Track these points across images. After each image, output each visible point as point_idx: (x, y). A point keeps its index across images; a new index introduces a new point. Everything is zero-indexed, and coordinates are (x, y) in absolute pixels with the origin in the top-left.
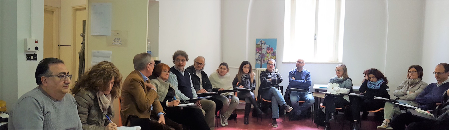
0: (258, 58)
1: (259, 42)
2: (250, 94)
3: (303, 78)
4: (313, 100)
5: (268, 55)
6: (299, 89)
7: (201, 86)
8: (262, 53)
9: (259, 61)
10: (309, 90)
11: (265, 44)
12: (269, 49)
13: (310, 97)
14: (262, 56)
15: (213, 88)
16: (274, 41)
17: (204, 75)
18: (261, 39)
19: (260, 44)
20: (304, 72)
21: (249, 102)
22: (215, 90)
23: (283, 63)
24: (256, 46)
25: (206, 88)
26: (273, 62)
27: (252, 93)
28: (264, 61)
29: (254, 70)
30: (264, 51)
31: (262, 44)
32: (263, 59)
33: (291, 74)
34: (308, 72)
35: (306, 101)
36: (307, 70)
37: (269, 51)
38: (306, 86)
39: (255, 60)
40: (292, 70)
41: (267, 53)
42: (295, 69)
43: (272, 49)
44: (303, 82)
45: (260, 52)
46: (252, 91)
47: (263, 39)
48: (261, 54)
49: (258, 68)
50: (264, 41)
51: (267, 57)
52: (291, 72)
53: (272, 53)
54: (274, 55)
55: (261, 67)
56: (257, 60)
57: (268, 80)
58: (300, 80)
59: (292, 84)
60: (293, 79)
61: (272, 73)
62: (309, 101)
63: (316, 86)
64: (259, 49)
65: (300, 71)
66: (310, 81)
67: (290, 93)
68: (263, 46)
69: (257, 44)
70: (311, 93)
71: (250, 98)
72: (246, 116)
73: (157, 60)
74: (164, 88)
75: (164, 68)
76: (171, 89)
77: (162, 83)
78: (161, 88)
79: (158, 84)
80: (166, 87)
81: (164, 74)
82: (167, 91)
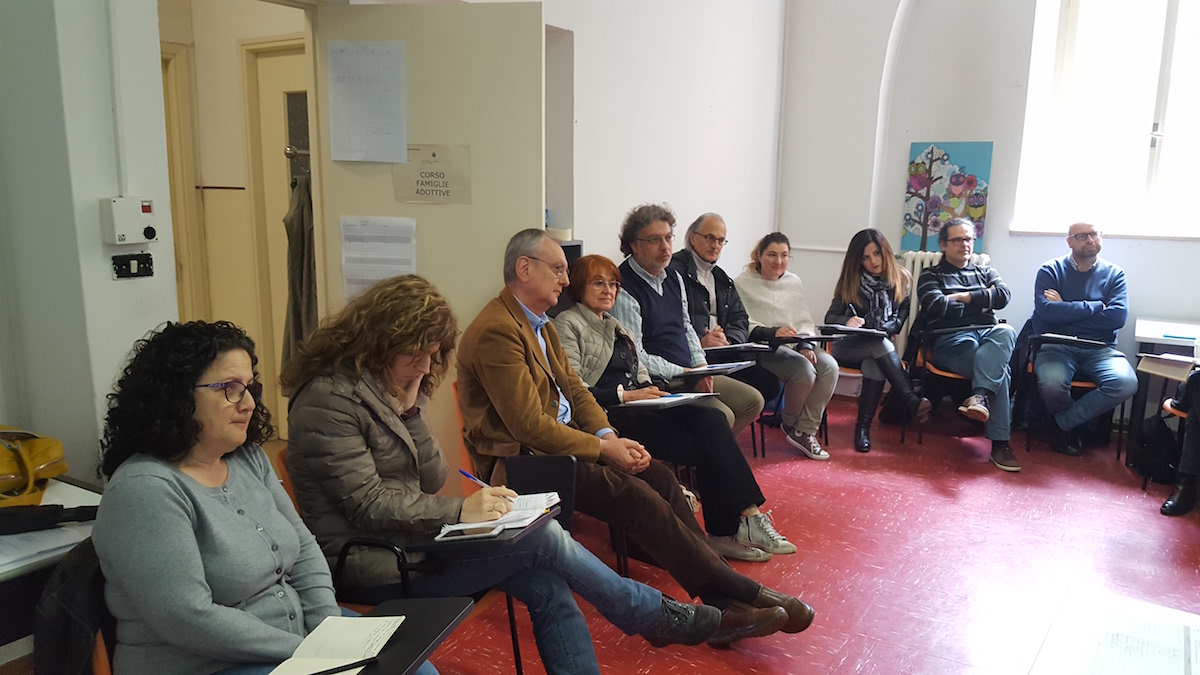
0: (913, 214)
1: (923, 155)
2: (883, 347)
3: (1093, 295)
4: (1132, 381)
5: (953, 202)
6: (1075, 338)
7: (713, 319)
8: (932, 194)
9: (917, 225)
10: (1116, 342)
11: (947, 162)
12: (961, 179)
13: (1118, 367)
14: (932, 206)
15: (751, 327)
16: (983, 151)
17: (720, 277)
18: (928, 144)
19: (927, 162)
20: (1101, 272)
21: (877, 376)
22: (759, 335)
23: (1012, 233)
24: (910, 169)
25: (728, 325)
26: (968, 228)
27: (889, 345)
28: (936, 224)
29: (897, 257)
30: (938, 190)
31: (936, 160)
32: (932, 218)
33: (1045, 280)
34: (1116, 274)
35: (1100, 385)
36: (1115, 266)
37: (957, 190)
38: (1107, 325)
39: (899, 221)
40: (1051, 263)
41: (950, 194)
42: (1064, 257)
43: (971, 182)
44: (1092, 308)
45: (923, 192)
46: (889, 339)
47: (939, 145)
48: (926, 198)
49: (910, 252)
50: (946, 152)
51: (951, 210)
52: (1047, 270)
53: (970, 197)
54: (977, 203)
55: (923, 248)
56: (909, 221)
57: (947, 298)
58: (1082, 303)
59: (1042, 318)
60: (1052, 296)
61: (965, 270)
62: (1117, 383)
63: (1146, 330)
64: (919, 178)
65: (1083, 268)
66: (1124, 311)
67: (1037, 349)
68: (937, 170)
69: (912, 163)
70: (1122, 354)
71: (883, 362)
72: (863, 423)
73: (570, 239)
74: (599, 340)
75: (593, 272)
76: (622, 341)
77: (592, 324)
78: (591, 340)
79: (581, 328)
80: (606, 337)
81: (594, 291)
82: (610, 352)
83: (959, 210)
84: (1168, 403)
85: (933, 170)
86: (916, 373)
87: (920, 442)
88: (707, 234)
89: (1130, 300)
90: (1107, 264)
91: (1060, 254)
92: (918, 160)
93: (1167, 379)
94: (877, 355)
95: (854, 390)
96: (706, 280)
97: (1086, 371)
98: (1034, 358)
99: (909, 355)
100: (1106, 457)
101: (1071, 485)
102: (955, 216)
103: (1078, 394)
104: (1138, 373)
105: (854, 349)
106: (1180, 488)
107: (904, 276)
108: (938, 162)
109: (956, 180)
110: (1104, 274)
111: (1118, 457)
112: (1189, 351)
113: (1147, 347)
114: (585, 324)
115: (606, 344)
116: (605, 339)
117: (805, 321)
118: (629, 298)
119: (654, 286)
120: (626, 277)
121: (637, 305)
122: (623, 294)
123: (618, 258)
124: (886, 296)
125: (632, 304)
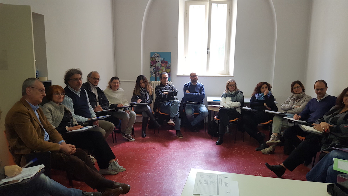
0: (152, 71)
1: (154, 55)
2: (147, 108)
3: (197, 91)
4: (207, 112)
5: (162, 68)
6: (194, 102)
7: (98, 103)
8: (157, 66)
9: (154, 74)
10: (203, 103)
11: (160, 57)
12: (164, 62)
13: (204, 109)
14: (157, 69)
15: (110, 105)
16: (169, 54)
17: (99, 90)
18: (155, 52)
19: (155, 57)
20: (198, 85)
21: (146, 116)
22: (112, 107)
23: (177, 76)
24: (151, 59)
25: (103, 104)
26: (167, 75)
27: (149, 107)
28: (159, 74)
29: (150, 83)
30: (158, 65)
31: (157, 57)
32: (157, 72)
33: (186, 88)
34: (202, 85)
35: (200, 114)
36: (201, 84)
37: (163, 65)
38: (201, 99)
39: (149, 73)
40: (187, 83)
41: (161, 66)
42: (190, 82)
43: (166, 63)
44: (197, 94)
45: (155, 65)
46: (149, 105)
47: (158, 53)
48: (156, 67)
49: (153, 82)
50: (160, 55)
51: (162, 70)
52: (186, 85)
53: (166, 66)
54: (168, 68)
55: (156, 80)
56: (152, 73)
57: (163, 94)
58: (194, 93)
59: (186, 98)
60: (187, 91)
61: (167, 86)
62: (204, 113)
63: (210, 99)
64: (153, 62)
65: (194, 85)
66: (204, 95)
67: (185, 106)
68: (158, 59)
69: (151, 57)
70: (204, 105)
71: (147, 112)
72: (144, 129)
73: (47, 80)
74: (59, 112)
75: (55, 90)
76: (67, 112)
77: (56, 107)
78: (56, 112)
79: (52, 108)
80: (61, 111)
81: (56, 97)
82: (63, 116)
83: (164, 70)
84: (215, 117)
85: (157, 59)
86: (156, 114)
87: (159, 133)
88: (93, 77)
89: (206, 92)
90: (200, 83)
91: (189, 81)
92: (153, 57)
93: (214, 111)
94: (146, 110)
95: (141, 120)
96: (95, 91)
97: (197, 110)
98: (185, 108)
99: (154, 110)
100: (203, 132)
101: (195, 140)
102: (163, 72)
103: (195, 116)
104: (209, 110)
105: (140, 109)
106: (220, 138)
107: (152, 88)
108: (158, 57)
109: (163, 62)
110: (199, 85)
111: (206, 132)
112: (219, 104)
113: (210, 103)
114: (53, 107)
115: (61, 113)
116: (60, 112)
117: (125, 102)
118: (68, 98)
119: (77, 94)
120: (67, 92)
121: (71, 100)
122: (67, 97)
123: (64, 86)
124: (147, 93)
125: (70, 100)
